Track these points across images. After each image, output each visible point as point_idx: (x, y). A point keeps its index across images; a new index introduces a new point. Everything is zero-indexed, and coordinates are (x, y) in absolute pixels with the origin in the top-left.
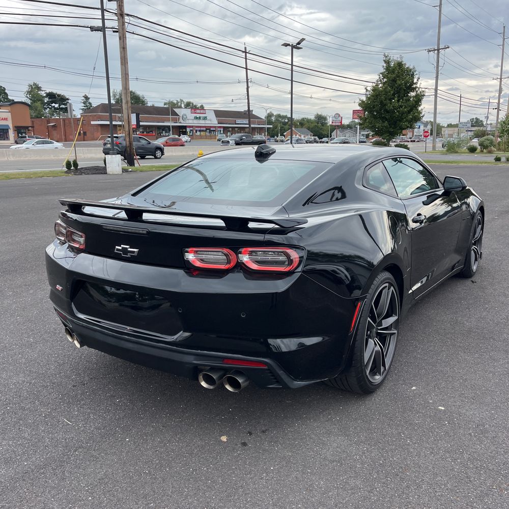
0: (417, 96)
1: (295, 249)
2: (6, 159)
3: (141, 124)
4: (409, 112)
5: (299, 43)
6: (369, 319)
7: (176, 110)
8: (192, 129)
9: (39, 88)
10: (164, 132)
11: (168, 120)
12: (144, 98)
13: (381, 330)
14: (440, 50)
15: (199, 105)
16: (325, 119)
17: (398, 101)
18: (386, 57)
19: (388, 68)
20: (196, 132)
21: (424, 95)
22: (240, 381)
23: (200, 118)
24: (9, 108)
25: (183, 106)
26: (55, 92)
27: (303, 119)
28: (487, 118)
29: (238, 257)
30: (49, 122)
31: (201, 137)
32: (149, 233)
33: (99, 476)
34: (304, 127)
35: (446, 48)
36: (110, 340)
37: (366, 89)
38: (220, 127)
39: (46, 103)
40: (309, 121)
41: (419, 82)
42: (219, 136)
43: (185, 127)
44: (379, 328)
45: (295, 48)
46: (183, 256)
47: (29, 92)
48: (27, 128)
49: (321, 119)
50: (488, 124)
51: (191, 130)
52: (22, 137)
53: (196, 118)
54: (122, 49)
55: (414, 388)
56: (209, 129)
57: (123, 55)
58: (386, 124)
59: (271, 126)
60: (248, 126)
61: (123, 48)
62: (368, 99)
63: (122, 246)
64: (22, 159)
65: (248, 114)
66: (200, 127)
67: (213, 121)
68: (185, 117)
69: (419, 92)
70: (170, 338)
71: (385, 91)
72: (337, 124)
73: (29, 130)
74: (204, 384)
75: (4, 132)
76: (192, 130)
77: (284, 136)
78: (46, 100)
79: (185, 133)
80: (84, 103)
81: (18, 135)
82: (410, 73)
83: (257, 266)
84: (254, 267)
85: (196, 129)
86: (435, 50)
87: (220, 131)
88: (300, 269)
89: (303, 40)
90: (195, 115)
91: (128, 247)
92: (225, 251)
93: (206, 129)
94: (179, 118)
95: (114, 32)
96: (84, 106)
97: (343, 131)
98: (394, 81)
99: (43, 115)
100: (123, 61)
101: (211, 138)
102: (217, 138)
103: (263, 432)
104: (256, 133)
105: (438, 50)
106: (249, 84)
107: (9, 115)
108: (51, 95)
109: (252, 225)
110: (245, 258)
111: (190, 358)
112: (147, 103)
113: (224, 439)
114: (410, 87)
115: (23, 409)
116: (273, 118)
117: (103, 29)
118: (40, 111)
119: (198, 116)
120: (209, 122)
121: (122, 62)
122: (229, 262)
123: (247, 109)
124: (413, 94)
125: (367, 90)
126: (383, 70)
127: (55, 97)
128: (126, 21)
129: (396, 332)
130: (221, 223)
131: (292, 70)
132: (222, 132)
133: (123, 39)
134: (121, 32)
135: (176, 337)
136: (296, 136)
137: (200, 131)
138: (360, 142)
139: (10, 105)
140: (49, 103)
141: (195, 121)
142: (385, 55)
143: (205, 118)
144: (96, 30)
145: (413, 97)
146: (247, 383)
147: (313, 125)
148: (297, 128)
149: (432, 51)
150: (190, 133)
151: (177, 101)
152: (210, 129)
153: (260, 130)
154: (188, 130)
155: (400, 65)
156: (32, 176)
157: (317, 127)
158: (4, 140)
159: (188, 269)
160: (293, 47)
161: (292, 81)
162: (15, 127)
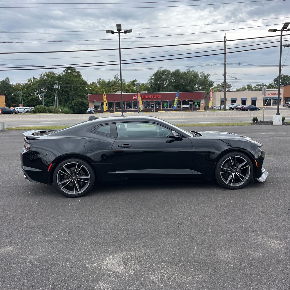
6: (60, 171)
24: (283, 88)
44: (77, 178)
52: (287, 104)
88: (29, 149)
107: (282, 92)
129: (89, 182)
139: (284, 86)
144: (287, 47)
162: (285, 98)
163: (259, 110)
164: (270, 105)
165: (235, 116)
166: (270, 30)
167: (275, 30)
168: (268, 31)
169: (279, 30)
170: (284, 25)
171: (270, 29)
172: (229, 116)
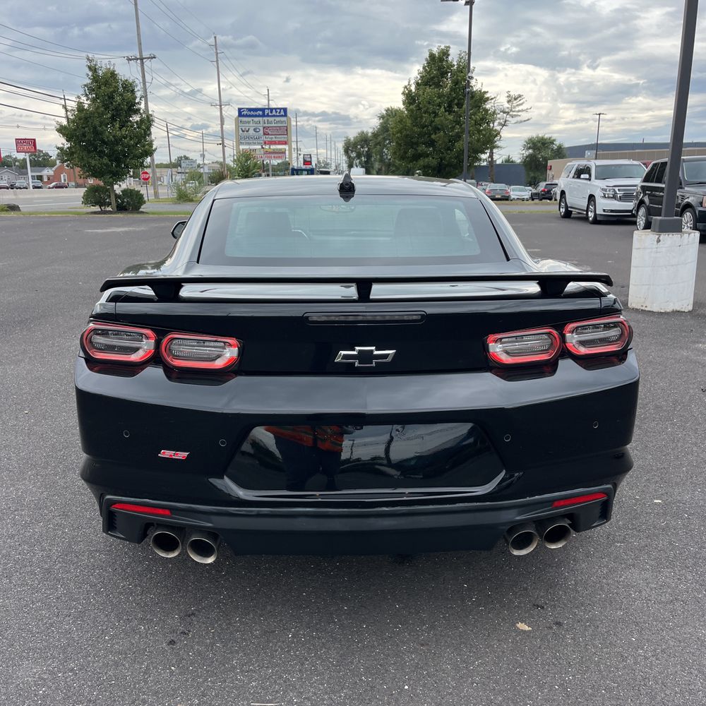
0: (143, 120)
14: (144, 60)
18: (91, 61)
19: (95, 79)
28: (203, 156)
35: (152, 58)
50: (205, 164)
58: (105, 160)
62: (71, 122)
63: (357, 348)
82: (130, 88)
86: (137, 59)
91: (373, 348)
105: (142, 59)
113: (524, 627)
114: (131, 108)
124: (136, 118)
126: (88, 81)
138: (35, 187)
142: (88, 59)
145: (137, 122)
149: (133, 59)
155: (113, 75)
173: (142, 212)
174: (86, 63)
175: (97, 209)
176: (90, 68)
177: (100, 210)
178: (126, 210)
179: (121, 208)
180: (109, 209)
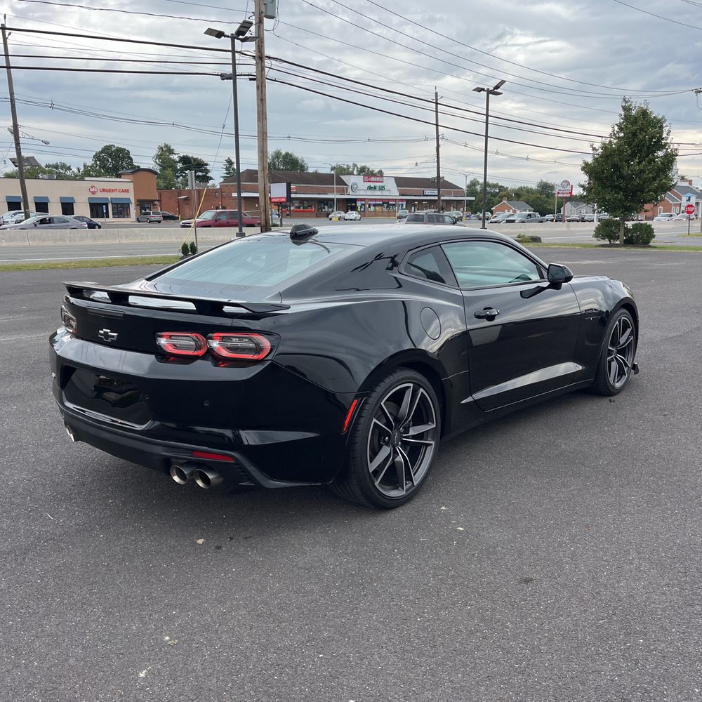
0: (666, 155)
1: (266, 336)
2: (118, 241)
3: (293, 196)
4: (654, 179)
5: (497, 87)
6: (374, 420)
7: (344, 178)
8: (363, 202)
9: (171, 151)
10: (326, 207)
11: (332, 192)
12: (303, 161)
13: (405, 437)
15: (376, 171)
16: (552, 187)
17: (640, 163)
18: (626, 102)
19: (627, 117)
20: (369, 207)
21: (677, 155)
22: (211, 477)
23: (375, 188)
24: (131, 176)
25: (355, 172)
26: (190, 156)
27: (521, 189)
29: (207, 342)
30: (180, 194)
31: (375, 214)
32: (125, 316)
33: (57, 564)
34: (521, 199)
36: (92, 431)
37: (592, 146)
38: (402, 200)
39: (179, 170)
40: (529, 191)
41: (670, 137)
42: (400, 212)
43: (355, 200)
44: (404, 435)
45: (492, 94)
46: (155, 340)
47: (159, 157)
48: (152, 202)
49: (546, 188)
51: (362, 204)
52: (145, 214)
53: (370, 188)
54: (260, 101)
55: (443, 508)
56: (386, 203)
57: (260, 109)
58: (620, 195)
59: (473, 198)
60: (436, 198)
61: (262, 100)
62: (596, 160)
63: (104, 330)
64: (137, 241)
65: (438, 183)
66: (375, 200)
67: (392, 192)
68: (355, 186)
69: (669, 150)
70: (139, 427)
71: (619, 151)
72: (565, 195)
73: (154, 205)
74: (176, 479)
75: (123, 208)
76: (364, 204)
77: (492, 212)
78: (179, 166)
79: (354, 209)
80: (227, 169)
81: (141, 211)
82: (658, 124)
83: (227, 353)
84: (225, 353)
85: (370, 203)
87: (402, 205)
88: (270, 357)
89: (503, 82)
90: (369, 184)
91: (109, 331)
92: (193, 335)
93: (384, 203)
94: (347, 189)
95: (251, 79)
96: (227, 173)
97: (578, 205)
98: (634, 134)
99: (174, 185)
100: (261, 116)
101: (389, 214)
102: (397, 215)
103: (246, 538)
104: (452, 208)
106: (440, 141)
107: (131, 186)
108: (186, 160)
109: (226, 309)
110: (215, 344)
111: (159, 450)
112: (307, 169)
113: (200, 541)
114: (659, 145)
115: (12, 503)
116: (478, 188)
117: (233, 77)
118: (170, 180)
119: (373, 185)
120: (387, 193)
121: (259, 118)
122: (198, 348)
123: (436, 175)
124: (660, 153)
125: (594, 149)
126: (618, 120)
127: (190, 162)
128: (266, 65)
129: (433, 443)
130: (191, 306)
131: (487, 123)
132: (404, 207)
133: (261, 88)
134: (260, 79)
135: (144, 426)
136: (509, 211)
137: (374, 205)
139: (133, 173)
140: (182, 170)
141: (369, 193)
142: (624, 100)
143: (382, 188)
144: (227, 79)
145: (661, 157)
146: (221, 480)
147: (532, 197)
148: (511, 200)
150: (361, 208)
151: (348, 166)
152: (388, 203)
153: (457, 204)
154: (359, 204)
155: (644, 113)
156: (138, 263)
157: (540, 199)
158: (124, 217)
159: (161, 354)
160: (489, 92)
161: (487, 136)
162: (138, 201)
163: (100, 227)
164: (108, 217)
165: (82, 243)
166: (210, 32)
167: (220, 34)
168: (205, 33)
169: (228, 37)
170: (242, 26)
171: (209, 29)
172: (68, 242)
173: (650, 246)
174: (621, 103)
175: (606, 242)
176: (624, 108)
177: (608, 243)
178: (633, 244)
179: (629, 242)
180: (618, 242)
